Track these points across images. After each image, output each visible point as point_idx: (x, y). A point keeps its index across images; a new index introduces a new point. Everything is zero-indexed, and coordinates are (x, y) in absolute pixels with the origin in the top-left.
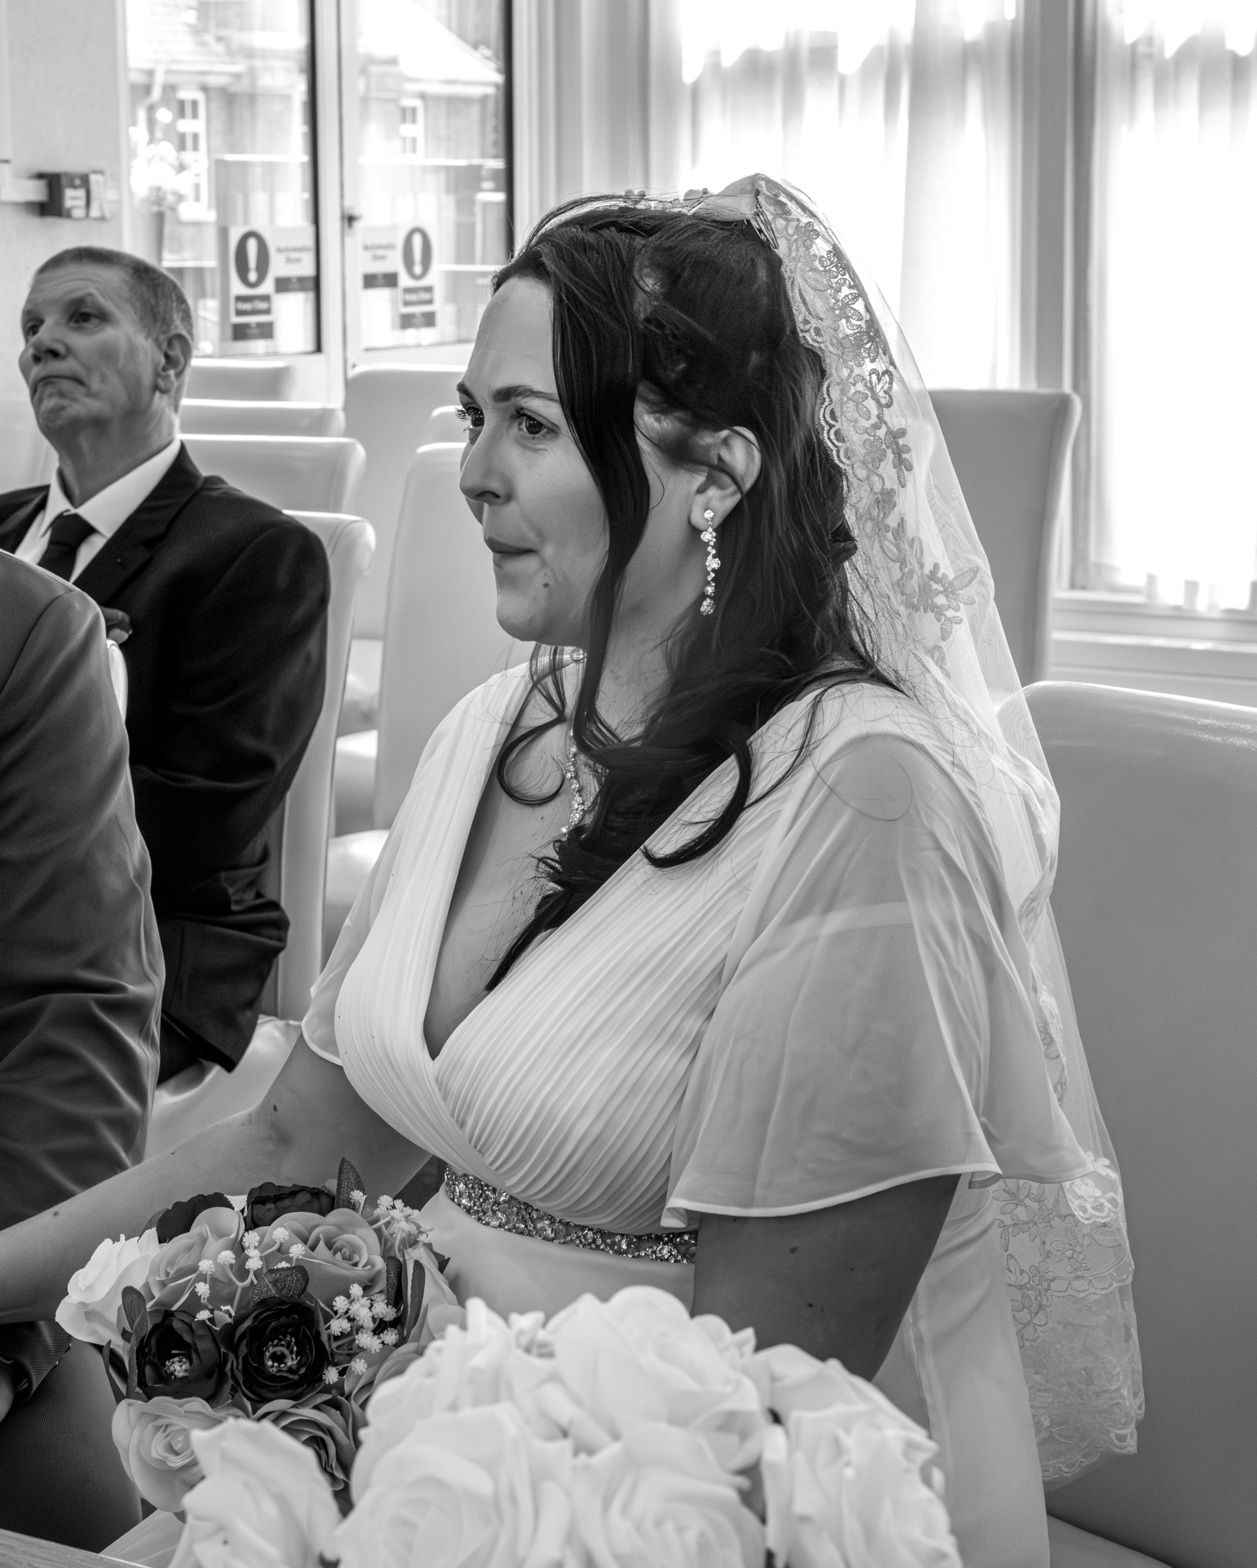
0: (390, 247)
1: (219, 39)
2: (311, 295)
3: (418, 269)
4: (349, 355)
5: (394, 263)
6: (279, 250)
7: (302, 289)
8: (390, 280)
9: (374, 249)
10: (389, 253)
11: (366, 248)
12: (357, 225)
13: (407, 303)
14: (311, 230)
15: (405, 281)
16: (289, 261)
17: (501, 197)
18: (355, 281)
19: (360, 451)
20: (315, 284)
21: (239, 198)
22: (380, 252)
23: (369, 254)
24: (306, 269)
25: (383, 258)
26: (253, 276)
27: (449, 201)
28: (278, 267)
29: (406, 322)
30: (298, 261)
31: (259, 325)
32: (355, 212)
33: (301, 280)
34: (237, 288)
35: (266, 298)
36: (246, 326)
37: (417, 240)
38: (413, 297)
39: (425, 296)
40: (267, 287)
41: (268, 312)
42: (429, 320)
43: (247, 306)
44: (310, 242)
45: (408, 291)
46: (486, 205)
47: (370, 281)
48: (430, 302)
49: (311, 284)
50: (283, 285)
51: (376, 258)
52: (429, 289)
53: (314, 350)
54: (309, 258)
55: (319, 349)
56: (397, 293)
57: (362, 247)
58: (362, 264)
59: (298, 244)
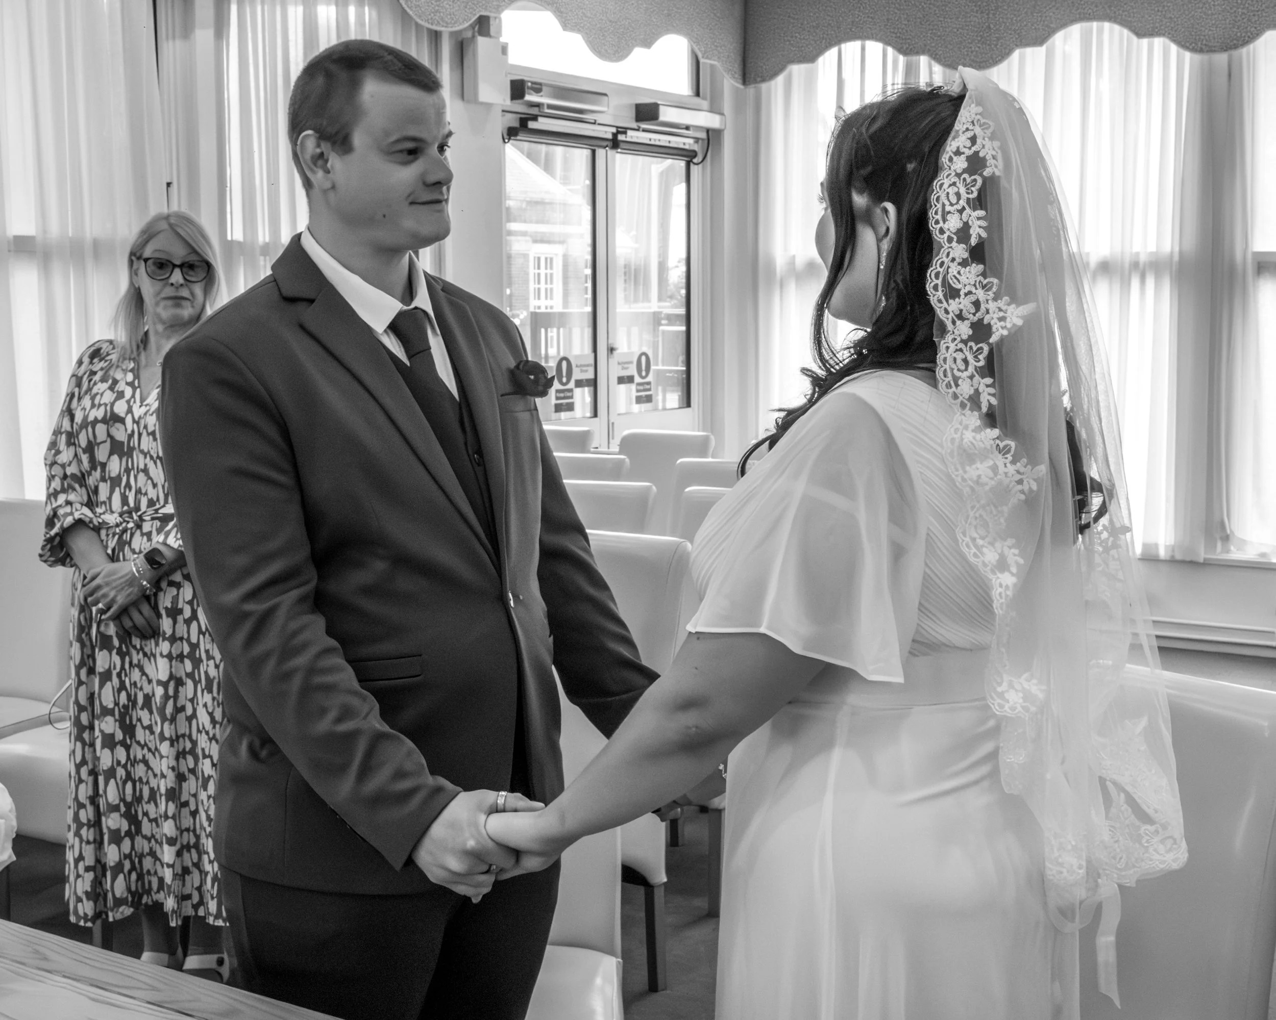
0: (631, 362)
2: (592, 388)
3: (644, 374)
4: (610, 418)
5: (632, 371)
6: (577, 366)
7: (588, 386)
8: (630, 379)
9: (624, 364)
10: (630, 365)
11: (619, 364)
12: (615, 353)
13: (638, 391)
14: (593, 355)
15: (637, 379)
16: (582, 371)
17: (684, 328)
18: (614, 380)
20: (594, 383)
22: (625, 366)
23: (620, 367)
24: (590, 375)
25: (626, 368)
26: (565, 380)
28: (577, 375)
29: (639, 400)
30: (586, 371)
31: (567, 404)
32: (614, 346)
33: (587, 380)
34: (558, 386)
35: (571, 390)
36: (561, 404)
37: (643, 359)
38: (641, 388)
39: (648, 387)
40: (571, 385)
41: (571, 397)
42: (650, 399)
43: (562, 395)
44: (592, 362)
45: (638, 384)
46: (675, 333)
47: (621, 380)
48: (649, 390)
49: (592, 383)
50: (579, 384)
51: (624, 368)
52: (649, 383)
53: (592, 415)
54: (592, 370)
55: (595, 414)
56: (633, 387)
57: (616, 363)
58: (617, 372)
59: (586, 363)
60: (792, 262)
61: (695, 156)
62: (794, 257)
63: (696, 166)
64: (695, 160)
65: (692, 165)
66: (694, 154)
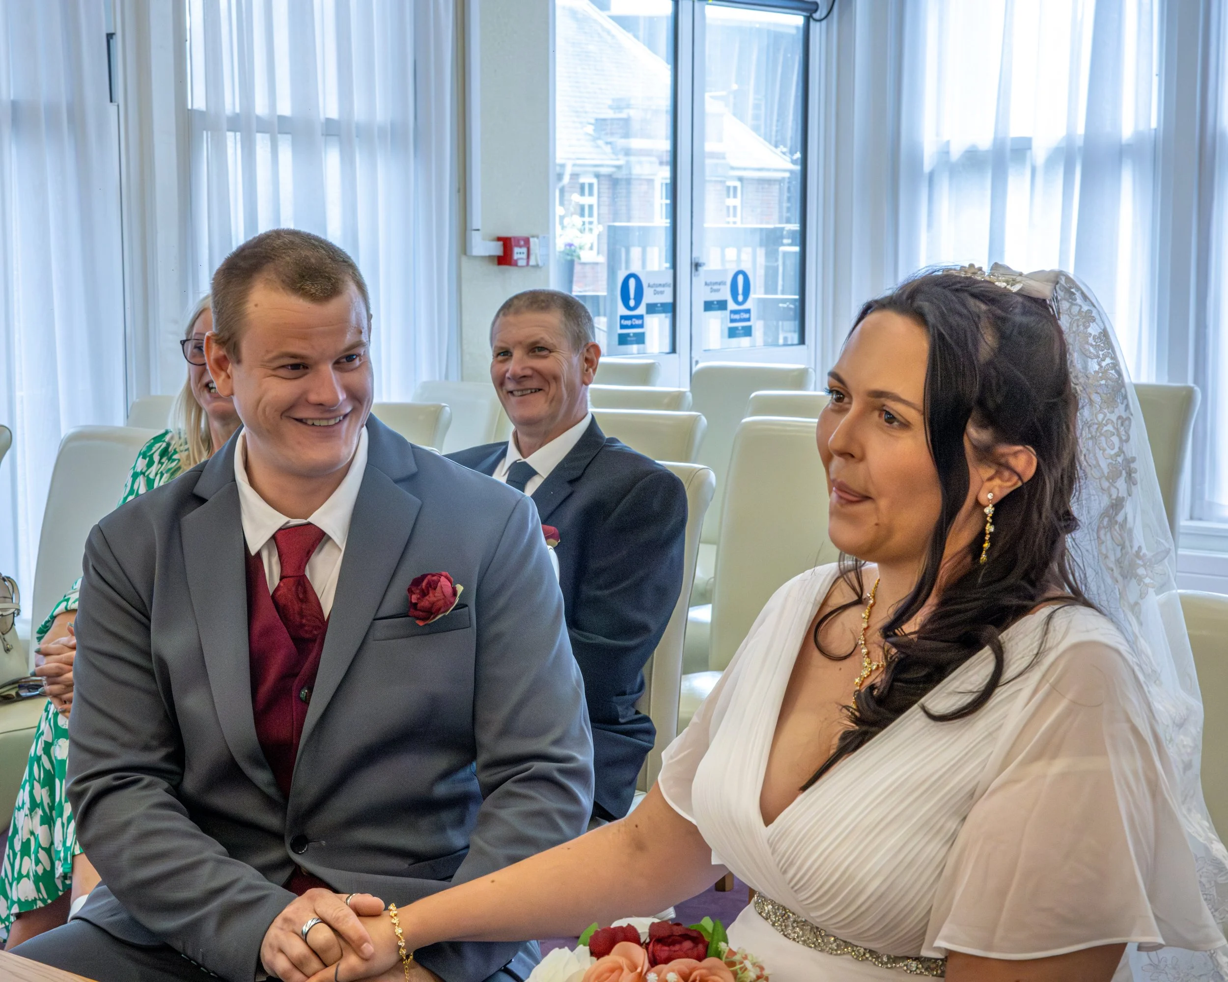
0: (722, 283)
1: (607, 143)
2: (670, 315)
3: (740, 298)
4: (693, 355)
5: (725, 294)
6: (649, 286)
7: (664, 311)
8: (722, 305)
9: (712, 285)
10: (721, 287)
11: (706, 284)
12: (700, 269)
13: (732, 321)
14: (671, 272)
15: (732, 305)
16: (656, 293)
17: (797, 249)
18: (699, 306)
19: (704, 419)
20: (672, 308)
21: (623, 251)
22: (715, 287)
23: (708, 288)
24: (667, 298)
25: (718, 290)
26: (632, 303)
27: (761, 253)
28: (649, 297)
29: (733, 333)
30: (662, 293)
31: (635, 334)
32: (701, 261)
33: (663, 305)
34: (622, 311)
35: (641, 317)
36: (627, 335)
37: (740, 278)
38: (737, 317)
39: (746, 316)
40: (641, 310)
41: (641, 326)
42: (748, 332)
43: (628, 323)
44: (670, 280)
45: (733, 312)
46: (785, 254)
47: (709, 306)
48: (748, 320)
49: (670, 308)
50: (652, 309)
51: (713, 291)
52: (748, 311)
53: (671, 351)
54: (669, 291)
55: (674, 350)
56: (726, 314)
57: (704, 283)
58: (703, 294)
59: (663, 282)
60: (945, 152)
61: (816, 11)
62: (948, 142)
63: (818, 24)
64: (817, 16)
65: (812, 23)
66: (814, 7)
